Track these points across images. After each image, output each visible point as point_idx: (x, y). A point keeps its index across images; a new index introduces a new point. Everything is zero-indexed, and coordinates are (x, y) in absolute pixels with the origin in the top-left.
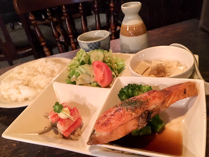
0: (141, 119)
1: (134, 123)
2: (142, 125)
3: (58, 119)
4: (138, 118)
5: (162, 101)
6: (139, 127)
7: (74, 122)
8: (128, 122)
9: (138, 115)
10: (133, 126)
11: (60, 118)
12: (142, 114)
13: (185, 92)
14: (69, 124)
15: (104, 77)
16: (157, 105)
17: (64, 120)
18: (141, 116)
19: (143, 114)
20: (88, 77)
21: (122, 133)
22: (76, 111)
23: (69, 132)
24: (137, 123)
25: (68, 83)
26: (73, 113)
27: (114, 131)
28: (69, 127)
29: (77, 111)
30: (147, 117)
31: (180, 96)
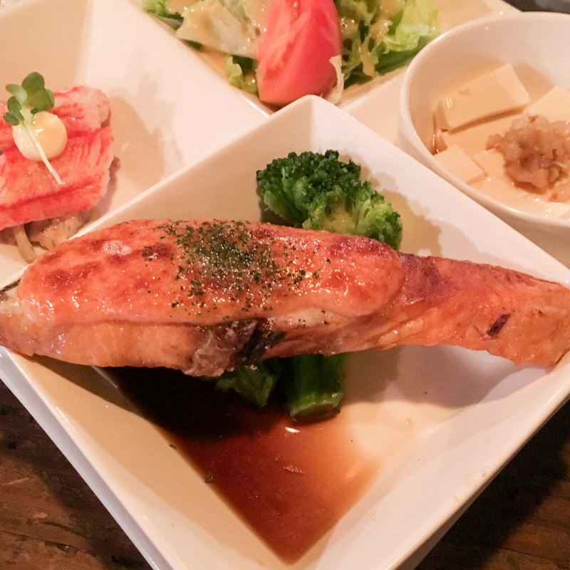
0: (209, 342)
1: (173, 343)
2: (204, 362)
3: (6, 145)
4: (198, 332)
5: (368, 312)
6: (189, 368)
7: (57, 189)
8: (151, 323)
9: (209, 321)
10: (164, 351)
11: (16, 146)
12: (230, 326)
13: (495, 329)
14: (31, 186)
15: (285, 58)
16: (329, 316)
17: (23, 159)
18: (219, 330)
19: (235, 325)
20: (236, 24)
21: (106, 350)
22: (96, 148)
23: (14, 219)
24: (185, 348)
25: (151, 11)
26: (81, 150)
27: (76, 329)
28: (23, 196)
29: (102, 151)
30: (241, 346)
31: (470, 331)
